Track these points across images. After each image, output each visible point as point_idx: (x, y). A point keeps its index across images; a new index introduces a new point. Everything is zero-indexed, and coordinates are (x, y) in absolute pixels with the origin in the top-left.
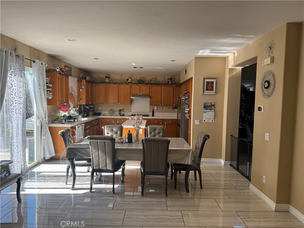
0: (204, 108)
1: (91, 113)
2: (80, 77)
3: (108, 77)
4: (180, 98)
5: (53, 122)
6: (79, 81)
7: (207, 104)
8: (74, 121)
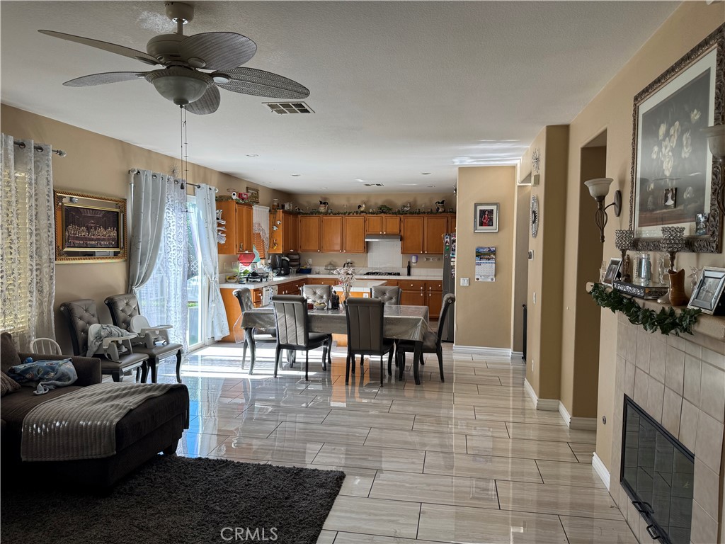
0: (477, 256)
1: (292, 270)
2: (273, 205)
3: (324, 203)
4: (441, 239)
5: (226, 282)
6: (273, 211)
7: (481, 250)
8: (261, 280)
